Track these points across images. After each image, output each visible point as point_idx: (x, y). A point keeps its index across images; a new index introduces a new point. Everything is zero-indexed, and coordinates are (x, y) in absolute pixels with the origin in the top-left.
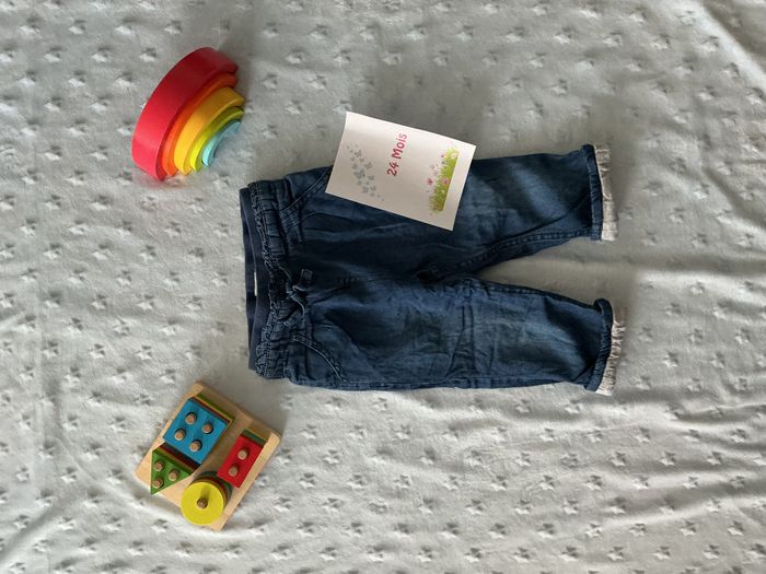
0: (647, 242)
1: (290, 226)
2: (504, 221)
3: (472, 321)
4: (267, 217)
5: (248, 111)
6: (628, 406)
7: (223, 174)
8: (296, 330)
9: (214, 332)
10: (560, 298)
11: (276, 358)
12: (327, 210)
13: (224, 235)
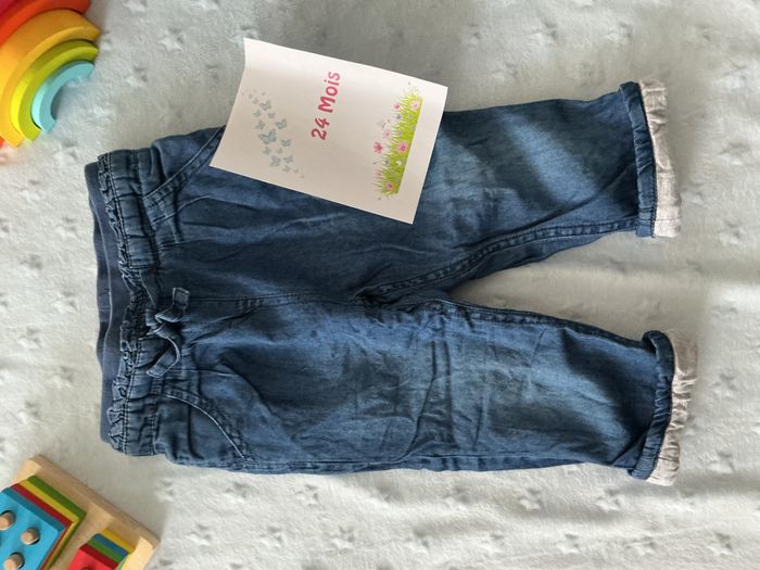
0: (725, 239)
1: (159, 219)
2: (495, 208)
3: (448, 365)
4: (123, 205)
5: (104, 47)
6: (697, 500)
7: (68, 144)
8: (171, 380)
9: (58, 382)
10: (589, 330)
11: (138, 425)
12: (218, 194)
13: (71, 235)
